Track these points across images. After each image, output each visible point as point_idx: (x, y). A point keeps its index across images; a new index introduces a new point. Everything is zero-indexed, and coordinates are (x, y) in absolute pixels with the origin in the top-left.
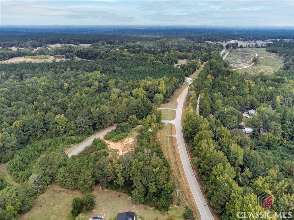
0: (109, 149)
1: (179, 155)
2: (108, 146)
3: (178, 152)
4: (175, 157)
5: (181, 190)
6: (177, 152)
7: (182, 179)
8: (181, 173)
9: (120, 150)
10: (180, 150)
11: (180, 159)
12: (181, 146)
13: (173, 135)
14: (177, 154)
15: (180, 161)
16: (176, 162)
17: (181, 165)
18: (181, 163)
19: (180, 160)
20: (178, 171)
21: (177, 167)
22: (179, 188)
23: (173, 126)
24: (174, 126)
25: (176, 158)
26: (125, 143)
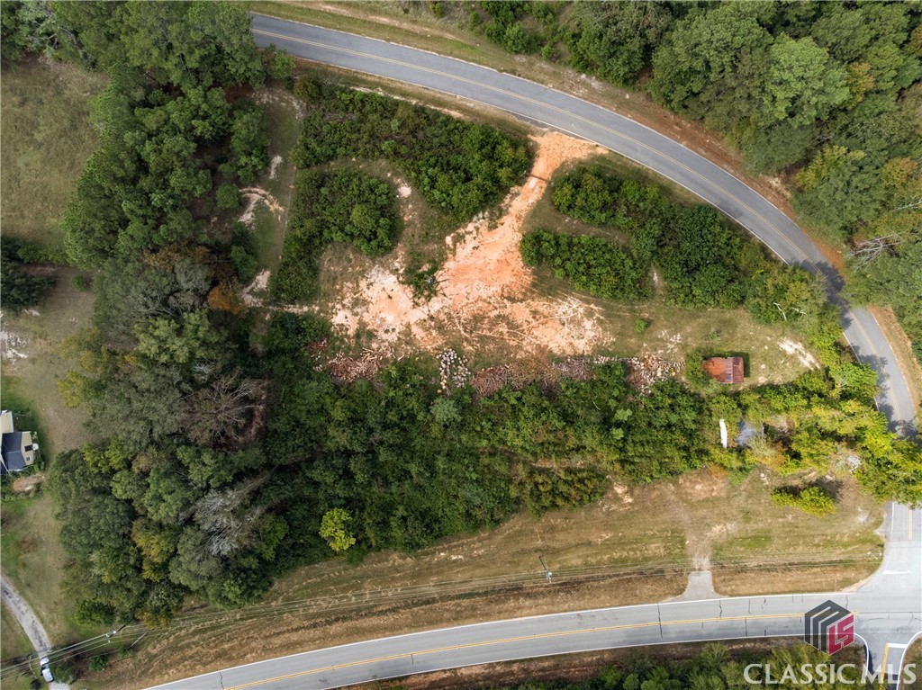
0: (441, 239)
1: (487, 616)
2: (470, 227)
3: (511, 613)
4: (470, 595)
5: (227, 625)
6: (512, 603)
7: (297, 630)
8: (335, 628)
9: (436, 305)
10: (539, 621)
11: (448, 620)
12: (580, 625)
13: (701, 579)
14: (496, 607)
15: (432, 623)
16: (428, 602)
17: (400, 628)
18: (416, 624)
19: (441, 621)
20: (359, 610)
21: (380, 608)
22: (238, 617)
23: (839, 576)
24: (846, 583)
25: (465, 602)
26: (520, 312)
